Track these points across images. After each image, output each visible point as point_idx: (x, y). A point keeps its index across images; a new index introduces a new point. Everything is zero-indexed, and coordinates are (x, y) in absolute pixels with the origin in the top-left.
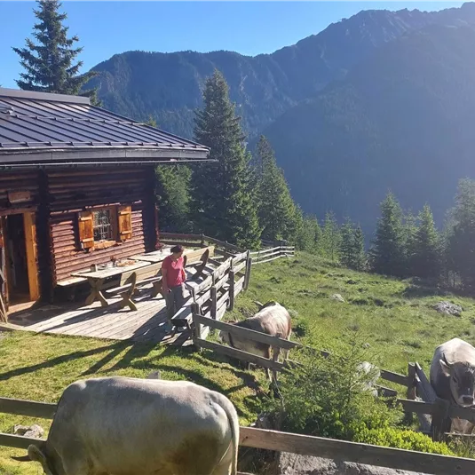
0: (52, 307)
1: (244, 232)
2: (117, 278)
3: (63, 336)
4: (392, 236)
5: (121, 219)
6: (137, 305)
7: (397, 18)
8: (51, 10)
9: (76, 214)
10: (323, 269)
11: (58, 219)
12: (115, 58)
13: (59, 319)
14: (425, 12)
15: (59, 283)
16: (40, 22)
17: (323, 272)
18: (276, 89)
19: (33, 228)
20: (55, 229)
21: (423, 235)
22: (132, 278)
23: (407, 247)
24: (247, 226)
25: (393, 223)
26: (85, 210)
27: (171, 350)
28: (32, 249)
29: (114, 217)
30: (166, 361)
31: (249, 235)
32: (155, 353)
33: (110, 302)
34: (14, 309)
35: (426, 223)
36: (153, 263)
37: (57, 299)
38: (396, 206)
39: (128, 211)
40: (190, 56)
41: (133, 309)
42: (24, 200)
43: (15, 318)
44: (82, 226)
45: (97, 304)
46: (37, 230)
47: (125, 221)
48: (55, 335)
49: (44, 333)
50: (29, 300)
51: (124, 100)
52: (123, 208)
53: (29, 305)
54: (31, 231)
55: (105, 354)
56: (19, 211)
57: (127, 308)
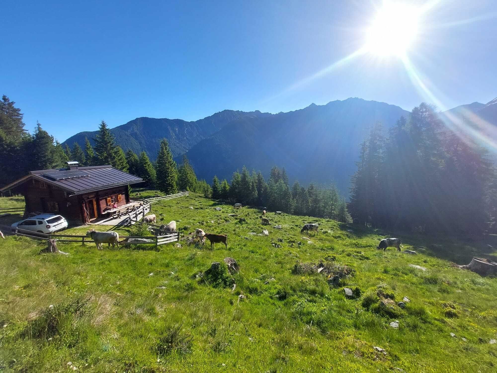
0: (101, 219)
1: (172, 189)
2: (115, 212)
3: (102, 225)
4: (216, 188)
5: (119, 197)
6: (121, 217)
7: (236, 113)
8: (104, 127)
9: (106, 198)
10: (195, 198)
11: (101, 200)
12: (137, 119)
13: (102, 221)
14: (241, 111)
15: (102, 213)
16: (101, 127)
17: (195, 199)
18: (198, 133)
19: (95, 202)
20: (100, 202)
21: (225, 187)
22: (119, 212)
23: (221, 191)
24: (172, 187)
25: (216, 184)
26: (108, 197)
27: (125, 226)
28: (95, 207)
29: (117, 197)
30: (123, 229)
31: (173, 190)
32: (121, 227)
33: (115, 217)
34: (91, 220)
35: (225, 184)
36: (126, 207)
37: (101, 217)
38: (217, 179)
39: (120, 195)
40: (166, 120)
41: (120, 218)
42: (92, 197)
43: (91, 222)
44: (108, 200)
45: (112, 217)
46: (96, 202)
47: (120, 198)
48: (101, 225)
49: (98, 225)
50: (95, 218)
51: (141, 135)
52: (119, 195)
53: (95, 219)
54: (95, 203)
55: (122, 229)
56: (91, 199)
57: (119, 218)
